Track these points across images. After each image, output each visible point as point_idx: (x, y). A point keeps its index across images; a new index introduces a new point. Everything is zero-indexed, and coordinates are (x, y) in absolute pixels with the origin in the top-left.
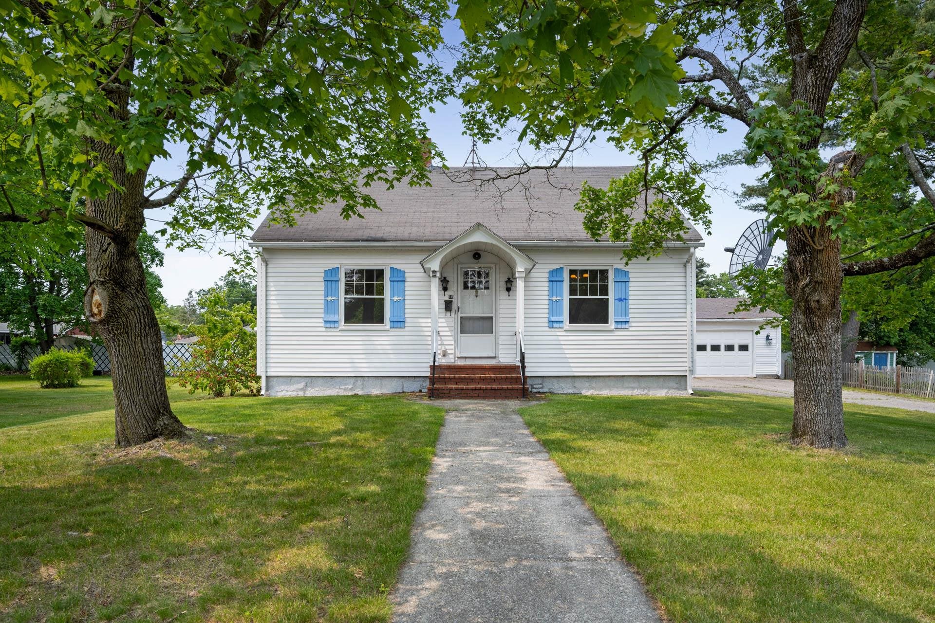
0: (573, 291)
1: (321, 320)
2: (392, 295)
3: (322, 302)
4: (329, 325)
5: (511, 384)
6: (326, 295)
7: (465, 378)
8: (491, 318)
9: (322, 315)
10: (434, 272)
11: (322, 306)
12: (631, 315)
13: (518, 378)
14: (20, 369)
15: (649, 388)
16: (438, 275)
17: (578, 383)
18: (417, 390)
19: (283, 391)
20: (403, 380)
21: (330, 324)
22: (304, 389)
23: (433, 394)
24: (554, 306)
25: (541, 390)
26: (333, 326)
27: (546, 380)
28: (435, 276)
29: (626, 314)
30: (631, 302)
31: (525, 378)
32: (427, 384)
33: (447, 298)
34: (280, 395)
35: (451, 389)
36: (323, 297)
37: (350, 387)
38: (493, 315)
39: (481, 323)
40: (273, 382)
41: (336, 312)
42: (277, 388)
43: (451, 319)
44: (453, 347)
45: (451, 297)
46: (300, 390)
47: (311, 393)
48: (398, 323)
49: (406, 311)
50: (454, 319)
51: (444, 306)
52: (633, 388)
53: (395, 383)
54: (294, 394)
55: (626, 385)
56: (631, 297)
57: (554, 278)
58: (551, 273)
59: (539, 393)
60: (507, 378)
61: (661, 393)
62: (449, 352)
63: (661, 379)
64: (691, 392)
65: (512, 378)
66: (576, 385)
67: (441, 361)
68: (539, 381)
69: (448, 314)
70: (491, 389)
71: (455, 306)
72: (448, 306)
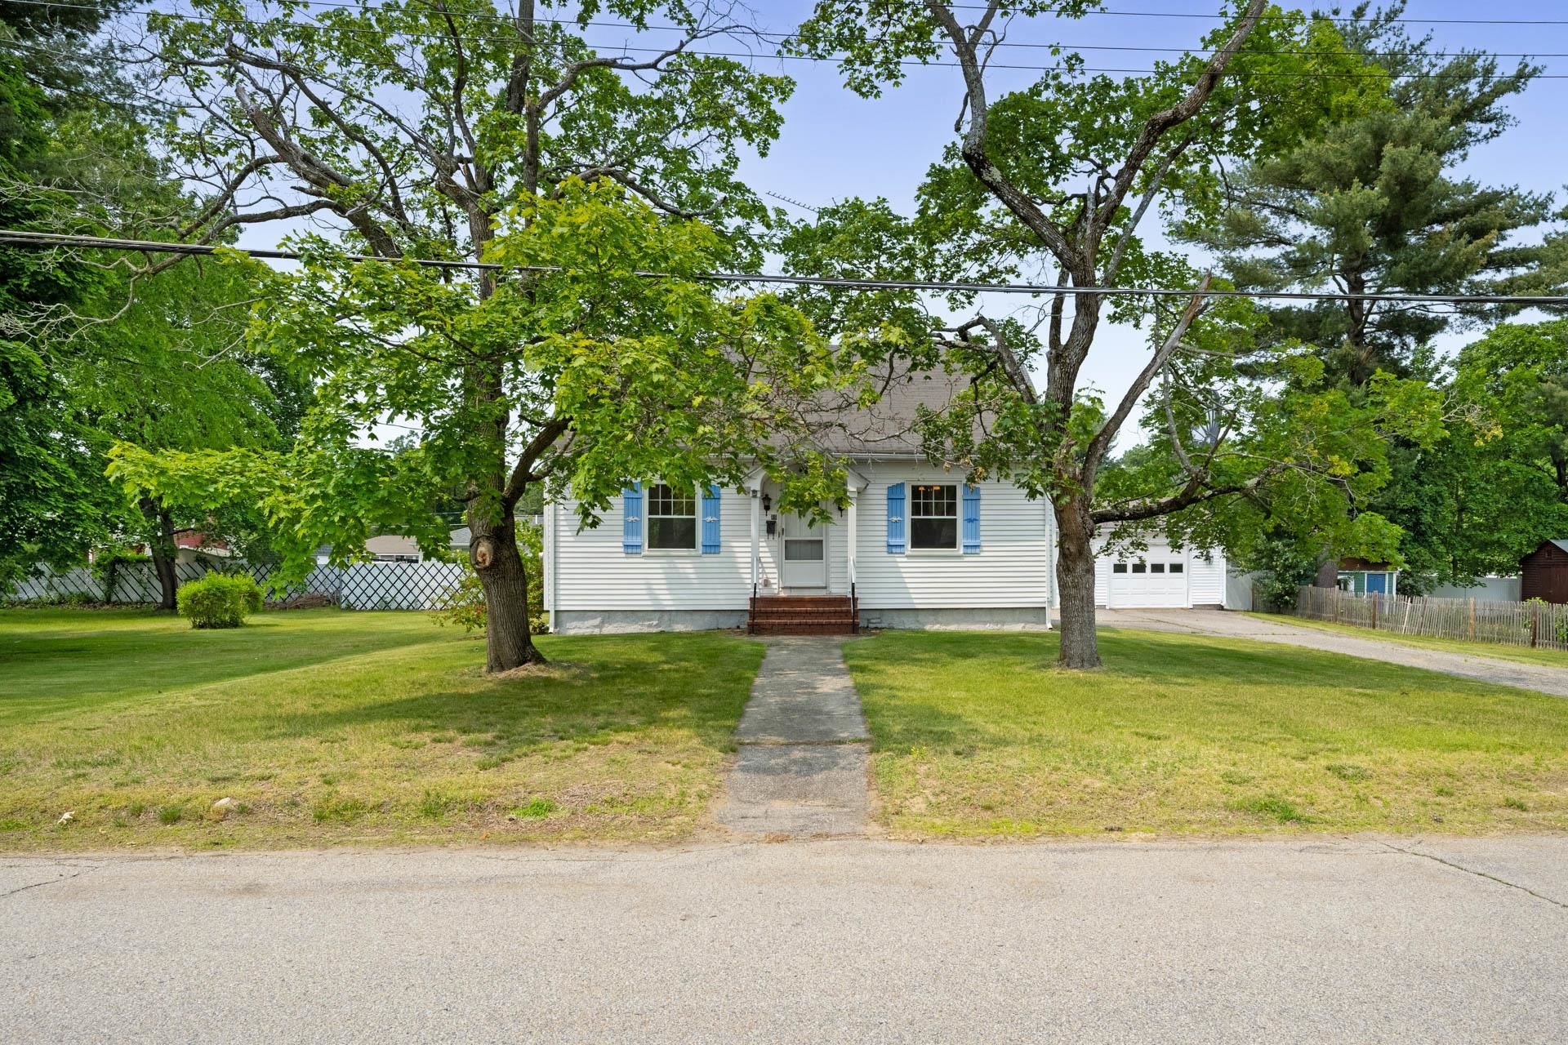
0: (916, 509)
1: (621, 544)
2: (705, 514)
3: (622, 523)
4: (630, 551)
5: (840, 617)
6: (627, 515)
7: (789, 612)
8: (821, 541)
9: (622, 539)
10: (754, 491)
11: (622, 528)
12: (982, 538)
13: (848, 612)
14: (108, 601)
15: (1003, 623)
16: (759, 495)
17: (922, 617)
18: (734, 626)
19: (575, 629)
20: (717, 614)
21: (631, 549)
22: (600, 626)
23: (754, 629)
24: (894, 528)
25: (879, 626)
26: (634, 551)
27: (886, 613)
28: (755, 497)
29: (976, 536)
30: (982, 523)
31: (856, 612)
32: (747, 619)
33: (769, 518)
34: (572, 632)
35: (773, 624)
36: (622, 517)
37: (655, 623)
38: (823, 538)
39: (809, 547)
40: (563, 617)
41: (638, 533)
42: (568, 625)
43: (774, 543)
44: (776, 576)
45: (774, 517)
46: (595, 627)
47: (609, 629)
48: (713, 548)
49: (722, 534)
50: (778, 542)
51: (765, 528)
52: (985, 623)
53: (707, 618)
54: (587, 632)
55: (977, 618)
56: (982, 518)
57: (894, 495)
58: (891, 489)
59: (876, 628)
60: (835, 612)
61: (1016, 628)
62: (772, 581)
63: (1017, 612)
64: (1050, 626)
65: (842, 612)
66: (920, 618)
67: (762, 592)
68: (877, 614)
69: (771, 537)
70: (818, 624)
71: (778, 528)
72: (771, 527)
